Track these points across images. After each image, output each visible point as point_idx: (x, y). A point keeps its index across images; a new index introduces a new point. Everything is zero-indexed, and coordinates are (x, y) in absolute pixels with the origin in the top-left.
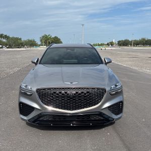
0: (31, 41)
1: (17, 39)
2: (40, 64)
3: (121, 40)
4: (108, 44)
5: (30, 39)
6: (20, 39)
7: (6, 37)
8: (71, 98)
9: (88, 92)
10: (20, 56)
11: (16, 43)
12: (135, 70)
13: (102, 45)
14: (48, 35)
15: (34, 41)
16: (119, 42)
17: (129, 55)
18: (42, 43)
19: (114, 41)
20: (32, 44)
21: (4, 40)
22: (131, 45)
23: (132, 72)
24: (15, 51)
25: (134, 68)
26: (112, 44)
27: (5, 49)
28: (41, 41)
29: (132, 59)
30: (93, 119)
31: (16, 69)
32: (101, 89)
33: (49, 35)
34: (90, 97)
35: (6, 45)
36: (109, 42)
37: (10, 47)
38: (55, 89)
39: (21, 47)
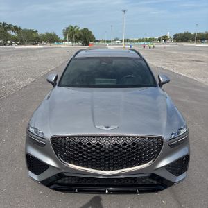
0: (50, 35)
1: (32, 32)
2: (58, 86)
3: (178, 33)
4: (159, 39)
5: (50, 32)
6: (36, 32)
7: (16, 29)
8: (107, 153)
9: (134, 144)
10: (35, 59)
11: (29, 37)
12: (200, 83)
13: (151, 40)
14: (74, 26)
15: (55, 35)
16: (176, 36)
17: (190, 56)
18: (66, 38)
19: (168, 35)
20: (52, 39)
21: (14, 34)
22: (193, 40)
23: (195, 87)
24: (28, 49)
25: (198, 79)
26: (165, 39)
27: (15, 46)
28: (65, 35)
29: (194, 64)
30: (140, 183)
31: (29, 81)
32: (155, 138)
33: (76, 27)
34: (137, 150)
35: (16, 40)
36: (161, 36)
37: (22, 43)
38: (81, 137)
39: (36, 44)
